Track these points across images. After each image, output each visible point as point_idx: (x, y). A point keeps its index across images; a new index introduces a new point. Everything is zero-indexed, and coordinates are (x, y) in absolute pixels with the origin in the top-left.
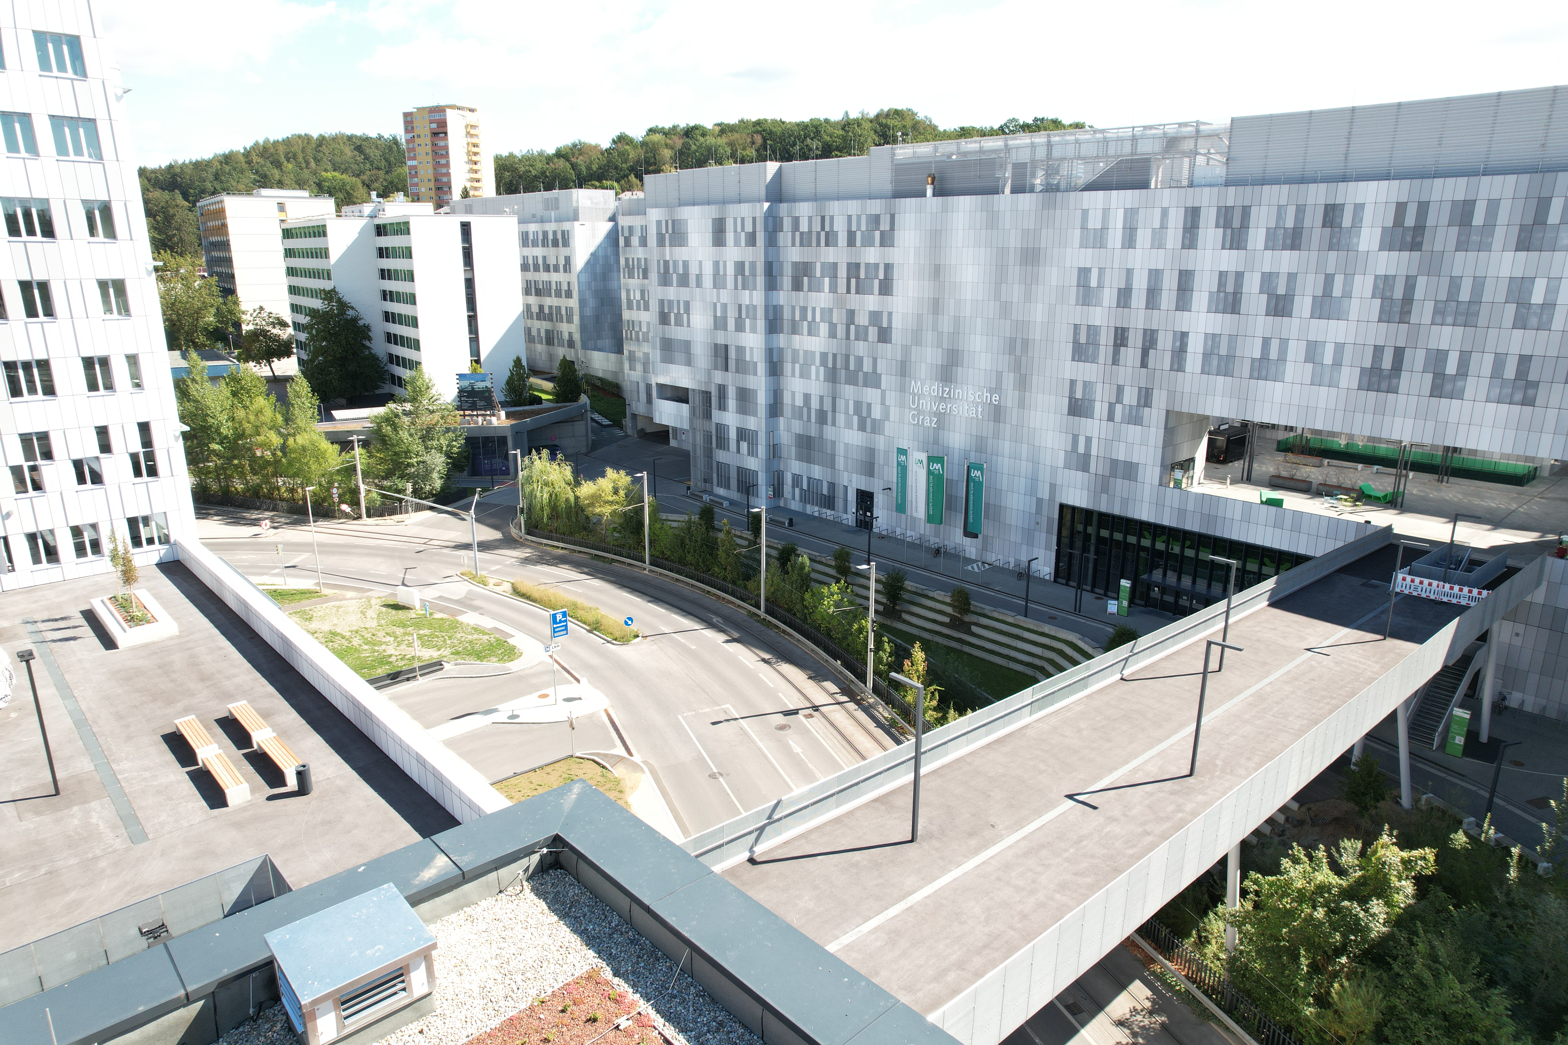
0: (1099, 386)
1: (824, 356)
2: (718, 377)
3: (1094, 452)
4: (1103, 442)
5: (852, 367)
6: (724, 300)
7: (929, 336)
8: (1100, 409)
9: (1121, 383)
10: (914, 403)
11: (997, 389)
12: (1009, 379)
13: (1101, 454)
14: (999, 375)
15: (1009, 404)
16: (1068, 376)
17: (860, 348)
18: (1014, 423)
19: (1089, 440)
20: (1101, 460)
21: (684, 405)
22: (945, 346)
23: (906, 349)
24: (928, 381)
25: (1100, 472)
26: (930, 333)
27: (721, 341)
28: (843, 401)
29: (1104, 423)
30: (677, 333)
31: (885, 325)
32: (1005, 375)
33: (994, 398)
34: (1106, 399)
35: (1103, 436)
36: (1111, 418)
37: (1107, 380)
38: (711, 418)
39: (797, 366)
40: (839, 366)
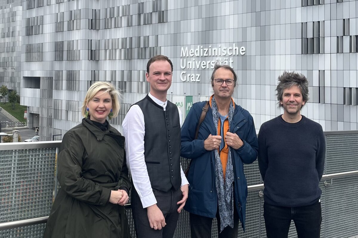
0: (327, 23)
1: (124, 40)
2: (57, 66)
3: (327, 83)
4: (334, 73)
5: (142, 46)
6: (62, 10)
7: (193, 11)
8: (329, 43)
9: (346, 17)
10: (183, 65)
11: (243, 42)
12: (252, 33)
13: (334, 85)
14: (244, 30)
15: (253, 53)
16: (299, 20)
17: (147, 31)
18: (258, 68)
19: (322, 73)
20: (334, 90)
21: (38, 89)
22: (204, 16)
23: (177, 24)
24: (193, 46)
25: (334, 101)
26: (193, 8)
27: (60, 39)
28: (136, 72)
29: (334, 56)
30: (36, 40)
31: (163, 9)
32: (248, 29)
33: (241, 50)
34: (334, 33)
35: (334, 67)
36: (339, 50)
37: (334, 16)
38: (52, 97)
39: (108, 52)
40: (133, 46)
